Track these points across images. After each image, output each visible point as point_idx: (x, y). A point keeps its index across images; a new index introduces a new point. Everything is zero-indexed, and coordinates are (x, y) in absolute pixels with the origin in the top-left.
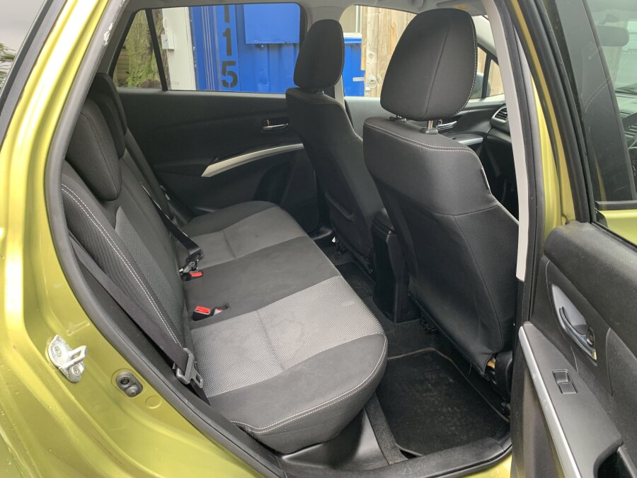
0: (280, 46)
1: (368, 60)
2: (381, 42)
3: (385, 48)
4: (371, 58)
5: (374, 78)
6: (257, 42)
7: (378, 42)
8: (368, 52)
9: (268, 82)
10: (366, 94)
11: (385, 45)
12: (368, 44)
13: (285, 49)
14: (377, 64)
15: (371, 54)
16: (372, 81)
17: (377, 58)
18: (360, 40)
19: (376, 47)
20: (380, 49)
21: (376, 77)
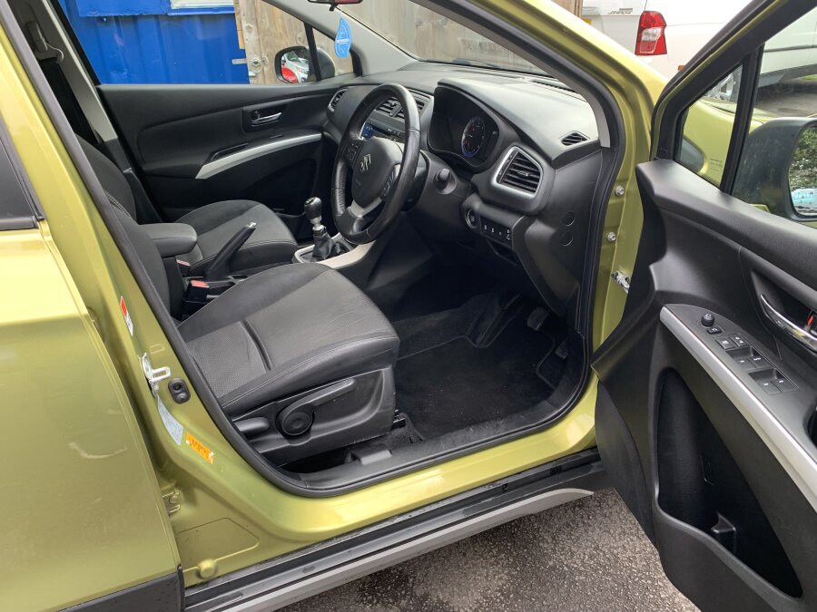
0: (134, 18)
1: (246, 35)
2: (259, 10)
3: (267, 18)
4: (250, 32)
5: (258, 59)
6: (96, 14)
7: (256, 10)
8: (245, 25)
9: (126, 70)
10: (251, 81)
11: (266, 14)
12: (242, 13)
13: (141, 22)
14: (259, 40)
15: (249, 28)
16: (256, 63)
17: (258, 33)
18: (232, 8)
19: (254, 17)
20: (259, 21)
21: (261, 58)
